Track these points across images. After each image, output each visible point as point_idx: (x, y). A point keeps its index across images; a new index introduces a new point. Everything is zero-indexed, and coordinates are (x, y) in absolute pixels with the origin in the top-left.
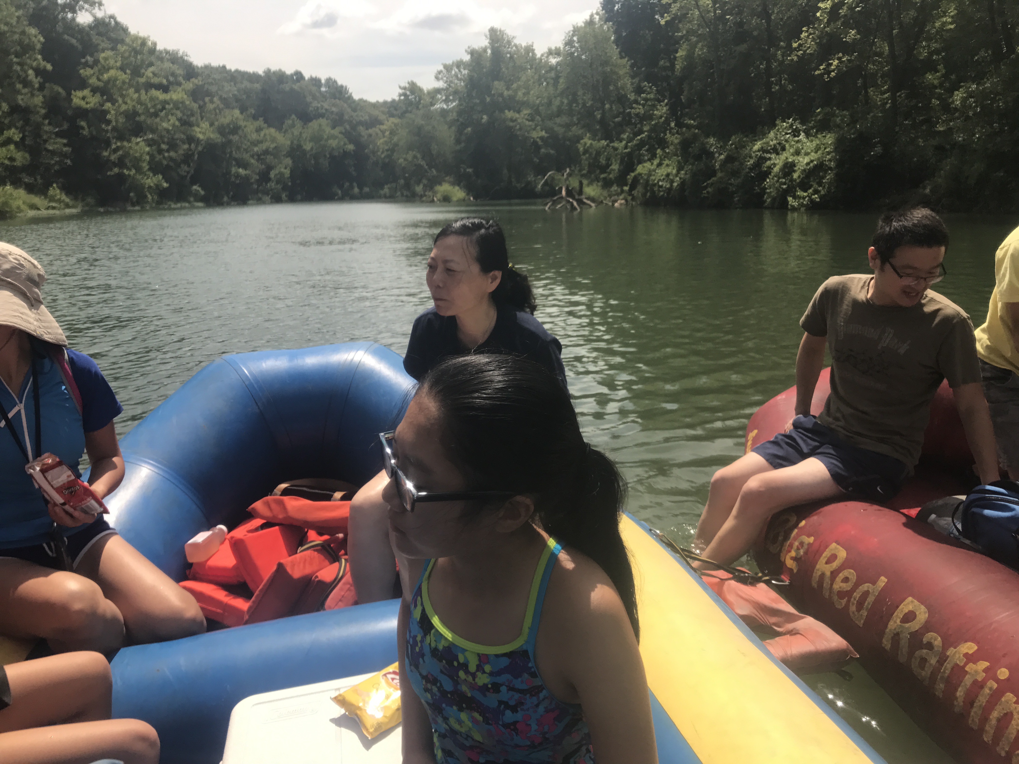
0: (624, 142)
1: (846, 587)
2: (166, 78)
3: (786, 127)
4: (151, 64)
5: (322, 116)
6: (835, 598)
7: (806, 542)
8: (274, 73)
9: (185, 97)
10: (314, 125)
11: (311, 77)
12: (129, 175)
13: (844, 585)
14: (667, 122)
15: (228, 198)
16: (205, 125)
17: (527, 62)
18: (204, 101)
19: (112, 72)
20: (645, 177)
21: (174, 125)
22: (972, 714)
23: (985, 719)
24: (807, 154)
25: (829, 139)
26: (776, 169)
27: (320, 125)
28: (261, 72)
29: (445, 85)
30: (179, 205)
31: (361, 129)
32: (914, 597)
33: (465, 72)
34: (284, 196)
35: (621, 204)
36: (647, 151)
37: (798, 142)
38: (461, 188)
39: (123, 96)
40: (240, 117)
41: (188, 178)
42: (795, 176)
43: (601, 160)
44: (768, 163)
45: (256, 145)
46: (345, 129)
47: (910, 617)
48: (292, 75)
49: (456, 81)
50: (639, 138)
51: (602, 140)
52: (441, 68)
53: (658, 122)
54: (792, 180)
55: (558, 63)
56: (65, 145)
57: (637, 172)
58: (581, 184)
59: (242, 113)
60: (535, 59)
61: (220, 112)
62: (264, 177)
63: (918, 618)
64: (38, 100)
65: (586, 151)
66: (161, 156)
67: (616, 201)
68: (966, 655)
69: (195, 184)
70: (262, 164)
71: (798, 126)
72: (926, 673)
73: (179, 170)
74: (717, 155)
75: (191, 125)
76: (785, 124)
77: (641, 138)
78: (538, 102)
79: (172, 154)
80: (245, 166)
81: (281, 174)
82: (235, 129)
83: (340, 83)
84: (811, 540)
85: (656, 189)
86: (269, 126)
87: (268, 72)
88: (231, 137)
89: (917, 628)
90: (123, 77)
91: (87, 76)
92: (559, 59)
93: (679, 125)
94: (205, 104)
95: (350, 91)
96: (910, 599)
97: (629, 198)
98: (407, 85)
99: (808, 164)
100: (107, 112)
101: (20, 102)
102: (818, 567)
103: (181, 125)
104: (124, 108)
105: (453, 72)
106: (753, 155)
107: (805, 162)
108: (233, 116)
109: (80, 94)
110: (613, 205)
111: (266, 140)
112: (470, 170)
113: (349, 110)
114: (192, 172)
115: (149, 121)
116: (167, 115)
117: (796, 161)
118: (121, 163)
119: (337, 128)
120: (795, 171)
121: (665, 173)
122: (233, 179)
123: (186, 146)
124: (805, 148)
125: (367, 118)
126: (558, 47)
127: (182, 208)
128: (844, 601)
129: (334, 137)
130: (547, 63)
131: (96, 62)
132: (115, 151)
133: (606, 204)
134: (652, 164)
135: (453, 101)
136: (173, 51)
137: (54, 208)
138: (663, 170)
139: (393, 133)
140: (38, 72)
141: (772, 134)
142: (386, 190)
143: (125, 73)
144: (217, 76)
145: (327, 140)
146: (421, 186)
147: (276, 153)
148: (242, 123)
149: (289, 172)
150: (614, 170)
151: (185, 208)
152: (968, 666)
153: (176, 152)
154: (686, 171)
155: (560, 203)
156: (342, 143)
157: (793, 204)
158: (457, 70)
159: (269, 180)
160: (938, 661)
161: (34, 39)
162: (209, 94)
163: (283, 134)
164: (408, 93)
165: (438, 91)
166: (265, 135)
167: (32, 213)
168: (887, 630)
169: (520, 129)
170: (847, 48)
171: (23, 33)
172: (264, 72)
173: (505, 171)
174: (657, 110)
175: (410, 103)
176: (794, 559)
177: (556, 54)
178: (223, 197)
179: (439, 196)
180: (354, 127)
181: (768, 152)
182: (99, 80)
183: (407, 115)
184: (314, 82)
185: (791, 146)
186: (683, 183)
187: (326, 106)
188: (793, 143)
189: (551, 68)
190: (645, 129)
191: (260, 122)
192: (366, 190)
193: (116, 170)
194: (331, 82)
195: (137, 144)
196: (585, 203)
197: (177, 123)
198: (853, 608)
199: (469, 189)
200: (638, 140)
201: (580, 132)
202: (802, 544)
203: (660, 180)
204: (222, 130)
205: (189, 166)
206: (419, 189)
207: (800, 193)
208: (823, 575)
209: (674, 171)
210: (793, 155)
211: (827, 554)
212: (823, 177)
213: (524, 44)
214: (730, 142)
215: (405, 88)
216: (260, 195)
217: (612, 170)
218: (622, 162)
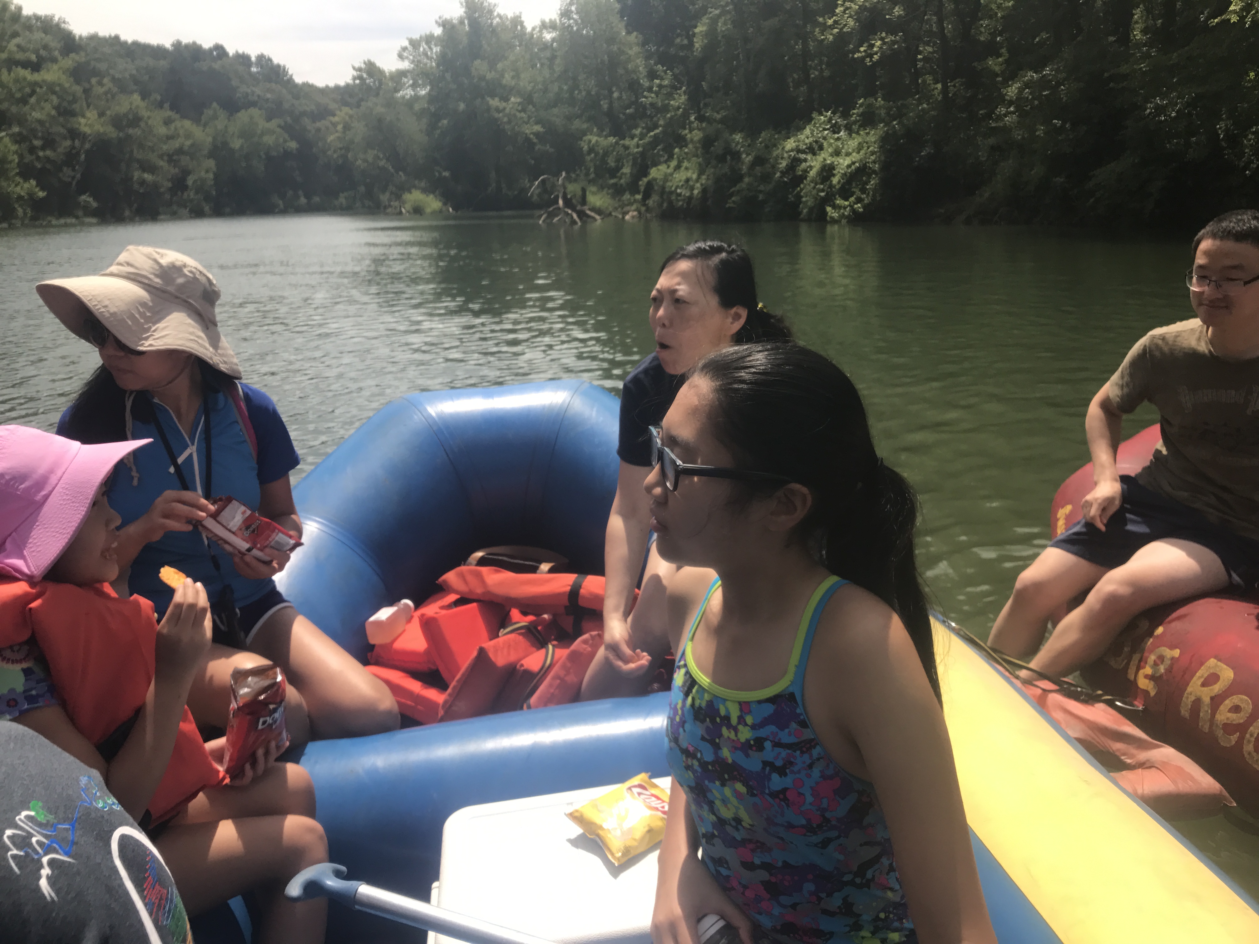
0: (636, 140)
2: (36, 52)
3: (824, 121)
4: (15, 34)
5: (254, 104)
8: (187, 46)
9: (64, 77)
10: (243, 116)
11: (237, 52)
14: (686, 115)
15: (131, 211)
16: (92, 114)
17: (514, 37)
18: (89, 83)
20: (661, 183)
21: (48, 115)
24: (848, 154)
25: (873, 136)
26: (813, 173)
27: (251, 118)
28: (168, 45)
29: (412, 66)
30: (62, 221)
31: (306, 121)
33: (436, 49)
34: (207, 209)
35: (633, 217)
36: (663, 150)
37: (838, 139)
38: (436, 196)
40: (142, 104)
41: (74, 185)
42: (835, 180)
43: (609, 161)
44: (804, 165)
45: (165, 143)
46: (286, 122)
48: (211, 50)
49: (425, 60)
50: (652, 134)
51: (610, 136)
52: (406, 43)
53: (676, 115)
54: (831, 186)
55: (553, 40)
57: (650, 177)
58: (584, 191)
59: (143, 99)
60: (525, 34)
61: (113, 98)
62: (179, 184)
65: (591, 150)
66: (34, 157)
67: (627, 213)
69: (84, 193)
70: (175, 167)
71: (839, 120)
73: (61, 175)
74: (744, 156)
75: (73, 114)
76: (822, 117)
77: (655, 134)
78: (529, 88)
79: (48, 153)
81: (202, 180)
82: (135, 120)
83: (276, 61)
85: (673, 197)
86: (183, 117)
87: (178, 45)
88: (131, 131)
92: (553, 35)
93: (701, 118)
94: (92, 86)
95: (290, 72)
97: (643, 209)
98: (363, 66)
99: (849, 166)
103: (59, 115)
105: (421, 49)
106: (785, 155)
107: (846, 164)
108: (131, 104)
110: (623, 218)
111: (179, 135)
112: (446, 174)
113: (289, 97)
114: (78, 177)
115: (14, 109)
116: (38, 102)
117: (836, 163)
119: (274, 121)
120: (834, 175)
121: (684, 178)
122: (136, 187)
123: (68, 143)
124: (846, 147)
125: (313, 107)
126: (553, 19)
127: (66, 225)
129: (269, 132)
130: (540, 37)
133: (616, 217)
134: (668, 167)
135: (424, 86)
136: (46, 16)
138: (682, 174)
139: (347, 127)
141: (807, 131)
142: (342, 200)
144: (107, 50)
145: (261, 136)
146: (387, 194)
147: (193, 152)
148: (144, 113)
149: (212, 177)
150: (626, 174)
151: (73, 225)
153: (55, 150)
154: (708, 176)
155: (557, 216)
156: (281, 140)
157: (833, 215)
158: (425, 46)
159: (185, 188)
162: (96, 73)
163: (202, 128)
164: (365, 76)
165: (402, 74)
166: (176, 129)
169: (509, 122)
170: (892, 28)
172: (173, 45)
173: (493, 175)
174: (674, 99)
175: (369, 88)
177: (551, 27)
178: (124, 211)
179: (408, 206)
180: (297, 120)
181: (803, 152)
183: (362, 103)
184: (241, 60)
185: (830, 145)
186: (704, 191)
187: (258, 91)
188: (832, 141)
189: (546, 46)
190: (661, 122)
191: (169, 112)
192: (316, 199)
194: (263, 60)
196: (588, 216)
197: (53, 112)
199: (447, 197)
200: (651, 137)
201: (585, 126)
203: (677, 187)
204: (117, 122)
205: (74, 169)
206: (384, 198)
207: (839, 202)
209: (695, 176)
210: (832, 155)
212: (867, 183)
213: (510, 15)
214: (760, 140)
215: (360, 70)
216: (175, 208)
217: (622, 174)
218: (634, 164)
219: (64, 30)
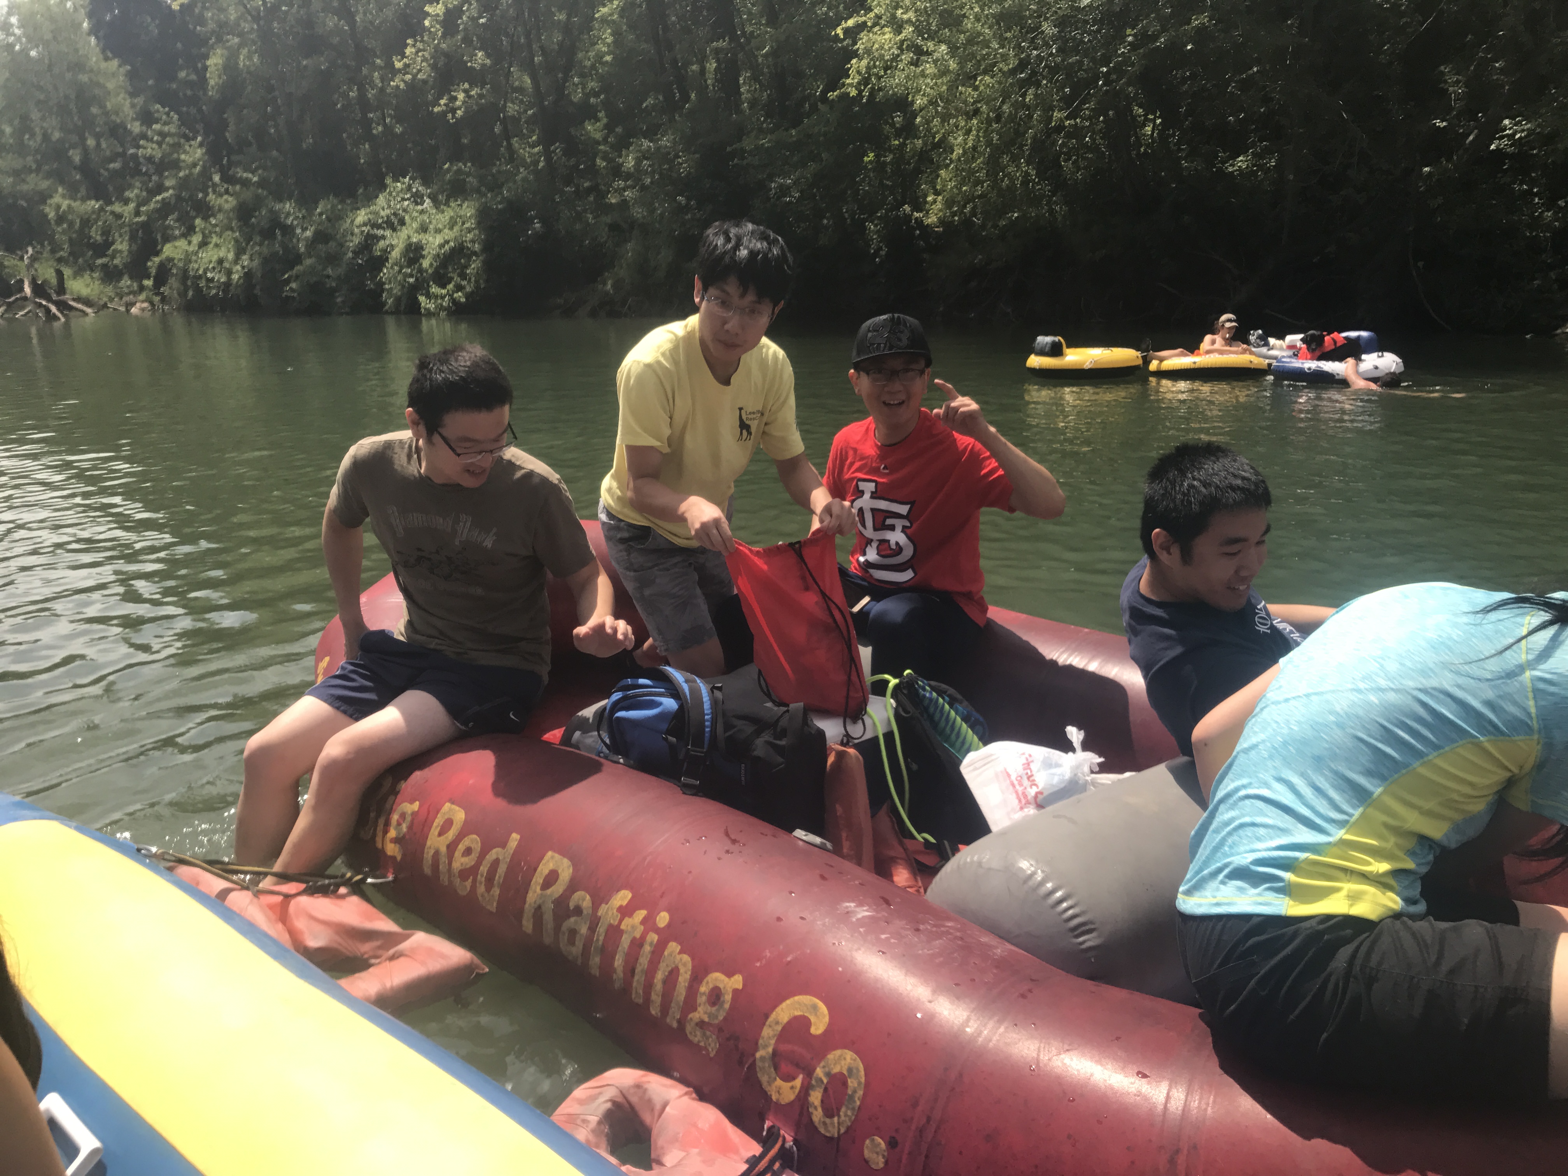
0: (132, 205)
1: (468, 861)
3: (402, 189)
6: (457, 881)
7: (409, 812)
13: (465, 860)
14: (206, 175)
20: (181, 265)
22: (635, 984)
23: (649, 986)
24: (438, 231)
25: (468, 210)
26: (395, 254)
32: (554, 851)
35: (143, 310)
36: (177, 220)
37: (422, 212)
42: (426, 263)
43: (93, 234)
44: (382, 244)
47: (552, 878)
50: (159, 198)
51: (90, 199)
53: (191, 174)
54: (421, 270)
57: (163, 256)
58: (60, 274)
63: (561, 878)
65: (60, 219)
67: (133, 304)
68: (620, 909)
71: (420, 188)
72: (576, 950)
74: (298, 231)
76: (399, 184)
77: (163, 199)
84: (416, 806)
85: (202, 283)
89: (561, 891)
93: (227, 179)
96: (550, 853)
97: (157, 299)
99: (441, 246)
102: (429, 843)
106: (356, 230)
107: (437, 244)
110: (128, 311)
117: (424, 242)
120: (423, 257)
121: (215, 258)
124: (434, 222)
128: (468, 883)
133: (115, 309)
134: (190, 243)
138: (210, 253)
141: (381, 200)
150: (121, 252)
152: (623, 923)
154: (251, 255)
155: (22, 308)
157: (428, 306)
160: (589, 928)
168: (527, 906)
170: (475, 77)
174: (185, 152)
176: (396, 841)
181: (379, 227)
185: (413, 219)
186: (248, 275)
188: (415, 214)
190: (168, 183)
196: (71, 308)
198: (481, 889)
200: (157, 202)
201: (45, 184)
202: (403, 816)
203: (206, 270)
207: (435, 289)
208: (437, 853)
209: (231, 256)
210: (417, 231)
211: (439, 821)
212: (466, 267)
214: (318, 210)
217: (116, 251)
218: (133, 238)
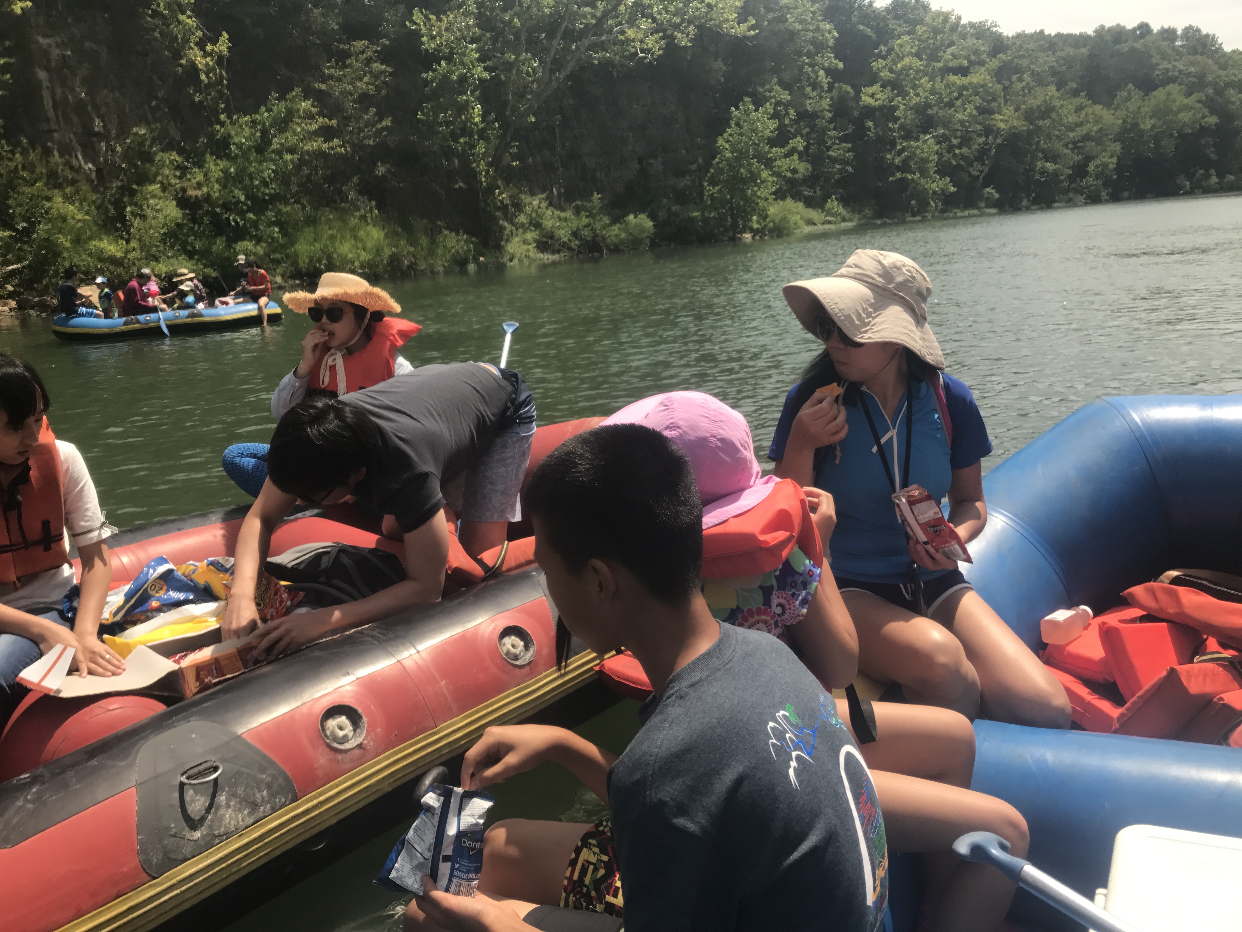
2: (967, 58)
4: (951, 44)
5: (1173, 80)
8: (1110, 30)
9: (988, 77)
10: (1160, 94)
12: (913, 180)
15: (1029, 200)
16: (1009, 111)
18: (1010, 80)
19: (907, 60)
21: (970, 115)
27: (1169, 95)
28: (1090, 32)
30: (966, 213)
31: (1231, 93)
34: (1104, 194)
39: (914, 87)
40: (1057, 94)
41: (981, 178)
45: (1072, 130)
46: (1207, 95)
48: (1134, 30)
56: (849, 150)
59: (1058, 90)
61: (1030, 92)
62: (1080, 171)
64: (826, 103)
66: (951, 155)
69: (989, 186)
70: (1078, 154)
73: (971, 170)
75: (991, 112)
79: (965, 150)
80: (1054, 158)
81: (1105, 165)
82: (1047, 111)
83: (1204, 32)
86: (1095, 103)
87: (1101, 32)
88: (1041, 123)
90: (917, 63)
91: (878, 69)
94: (1012, 83)
95: (1219, 41)
100: (895, 108)
101: (809, 108)
103: (980, 114)
104: (916, 100)
108: (1046, 94)
109: (870, 90)
111: (1088, 122)
113: (1216, 68)
114: (986, 170)
115: (941, 113)
116: (963, 104)
118: (905, 167)
119: (1194, 96)
122: (1037, 177)
123: (982, 140)
127: (969, 216)
129: (1186, 108)
131: (891, 50)
132: (900, 153)
136: (980, 22)
137: (830, 222)
140: (829, 72)
143: (921, 59)
144: (1031, 46)
145: (1177, 113)
147: (1099, 138)
148: (1057, 103)
149: (1115, 161)
151: (974, 216)
153: (969, 149)
156: (1199, 116)
159: (1086, 174)
161: (827, 35)
162: (1018, 70)
163: (1113, 112)
166: (1087, 115)
167: (808, 229)
171: (818, 29)
172: (1096, 31)
178: (1022, 201)
180: (1220, 92)
182: (891, 71)
184: (1166, 35)
187: (1180, 66)
191: (1082, 100)
192: (1231, 178)
193: (899, 175)
194: (1192, 33)
195: (925, 141)
197: (975, 112)
204: (1029, 116)
205: (983, 164)
216: (1071, 195)
219: (995, 33)
